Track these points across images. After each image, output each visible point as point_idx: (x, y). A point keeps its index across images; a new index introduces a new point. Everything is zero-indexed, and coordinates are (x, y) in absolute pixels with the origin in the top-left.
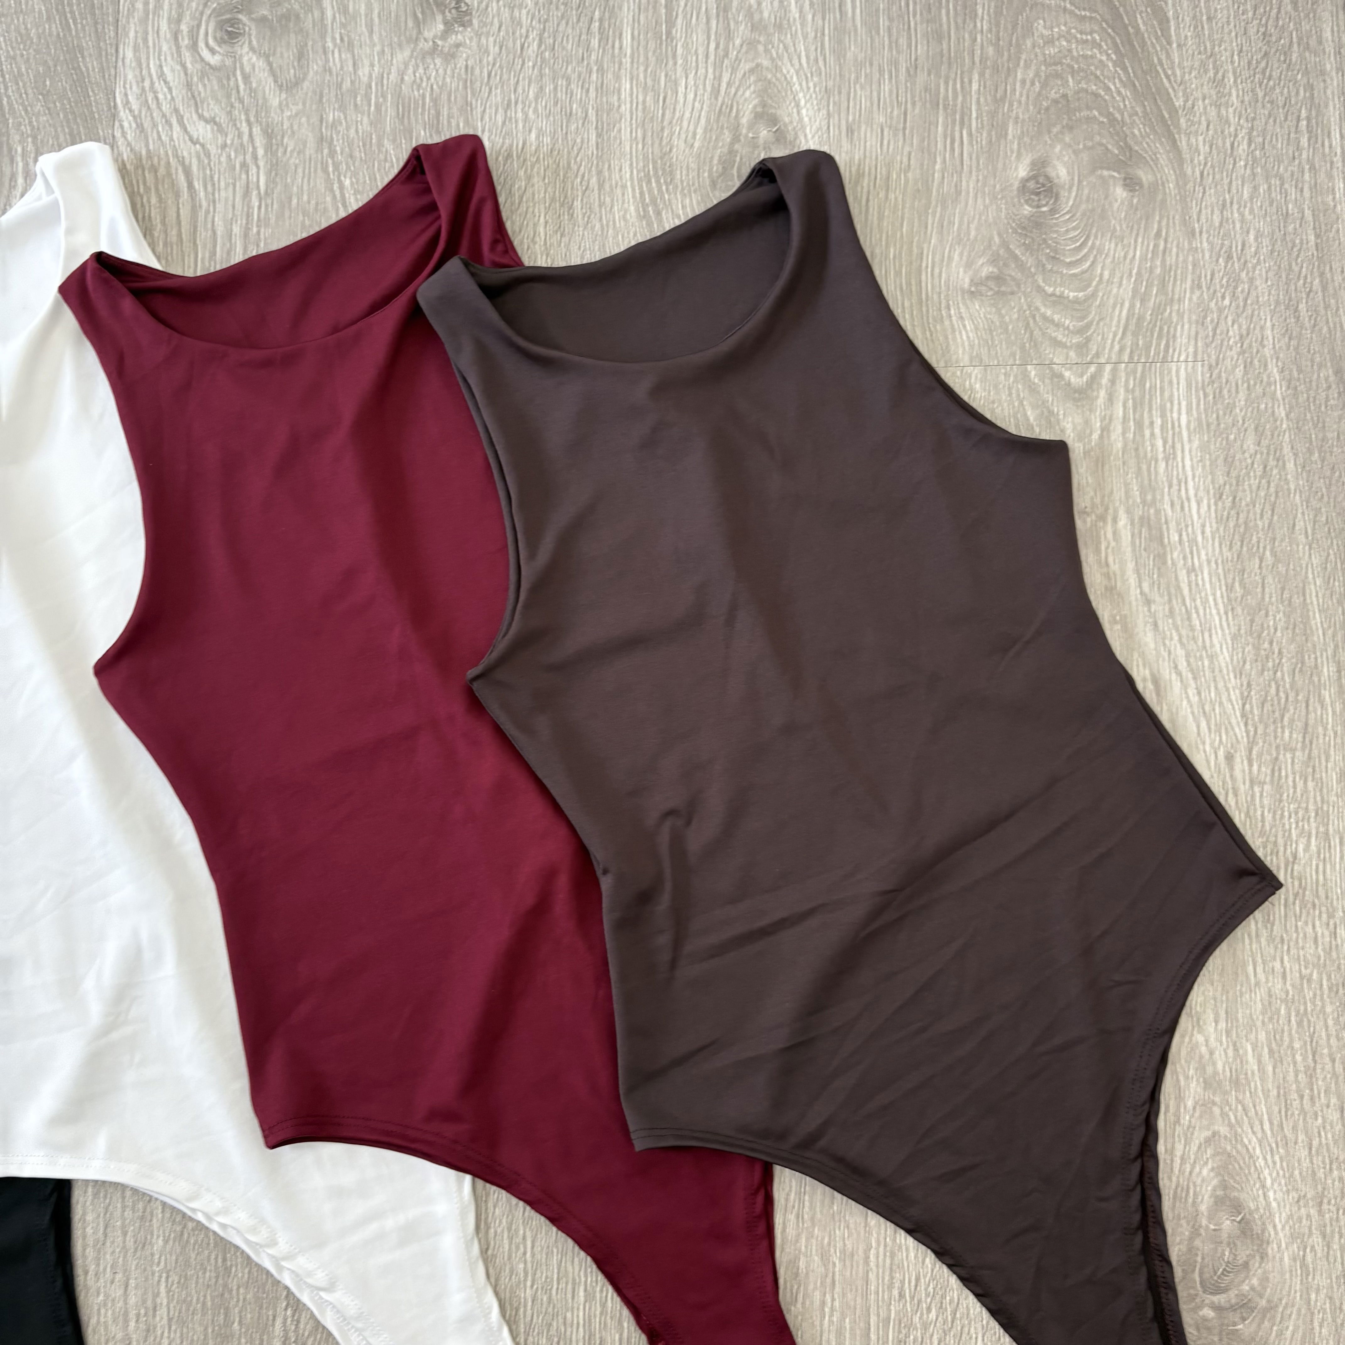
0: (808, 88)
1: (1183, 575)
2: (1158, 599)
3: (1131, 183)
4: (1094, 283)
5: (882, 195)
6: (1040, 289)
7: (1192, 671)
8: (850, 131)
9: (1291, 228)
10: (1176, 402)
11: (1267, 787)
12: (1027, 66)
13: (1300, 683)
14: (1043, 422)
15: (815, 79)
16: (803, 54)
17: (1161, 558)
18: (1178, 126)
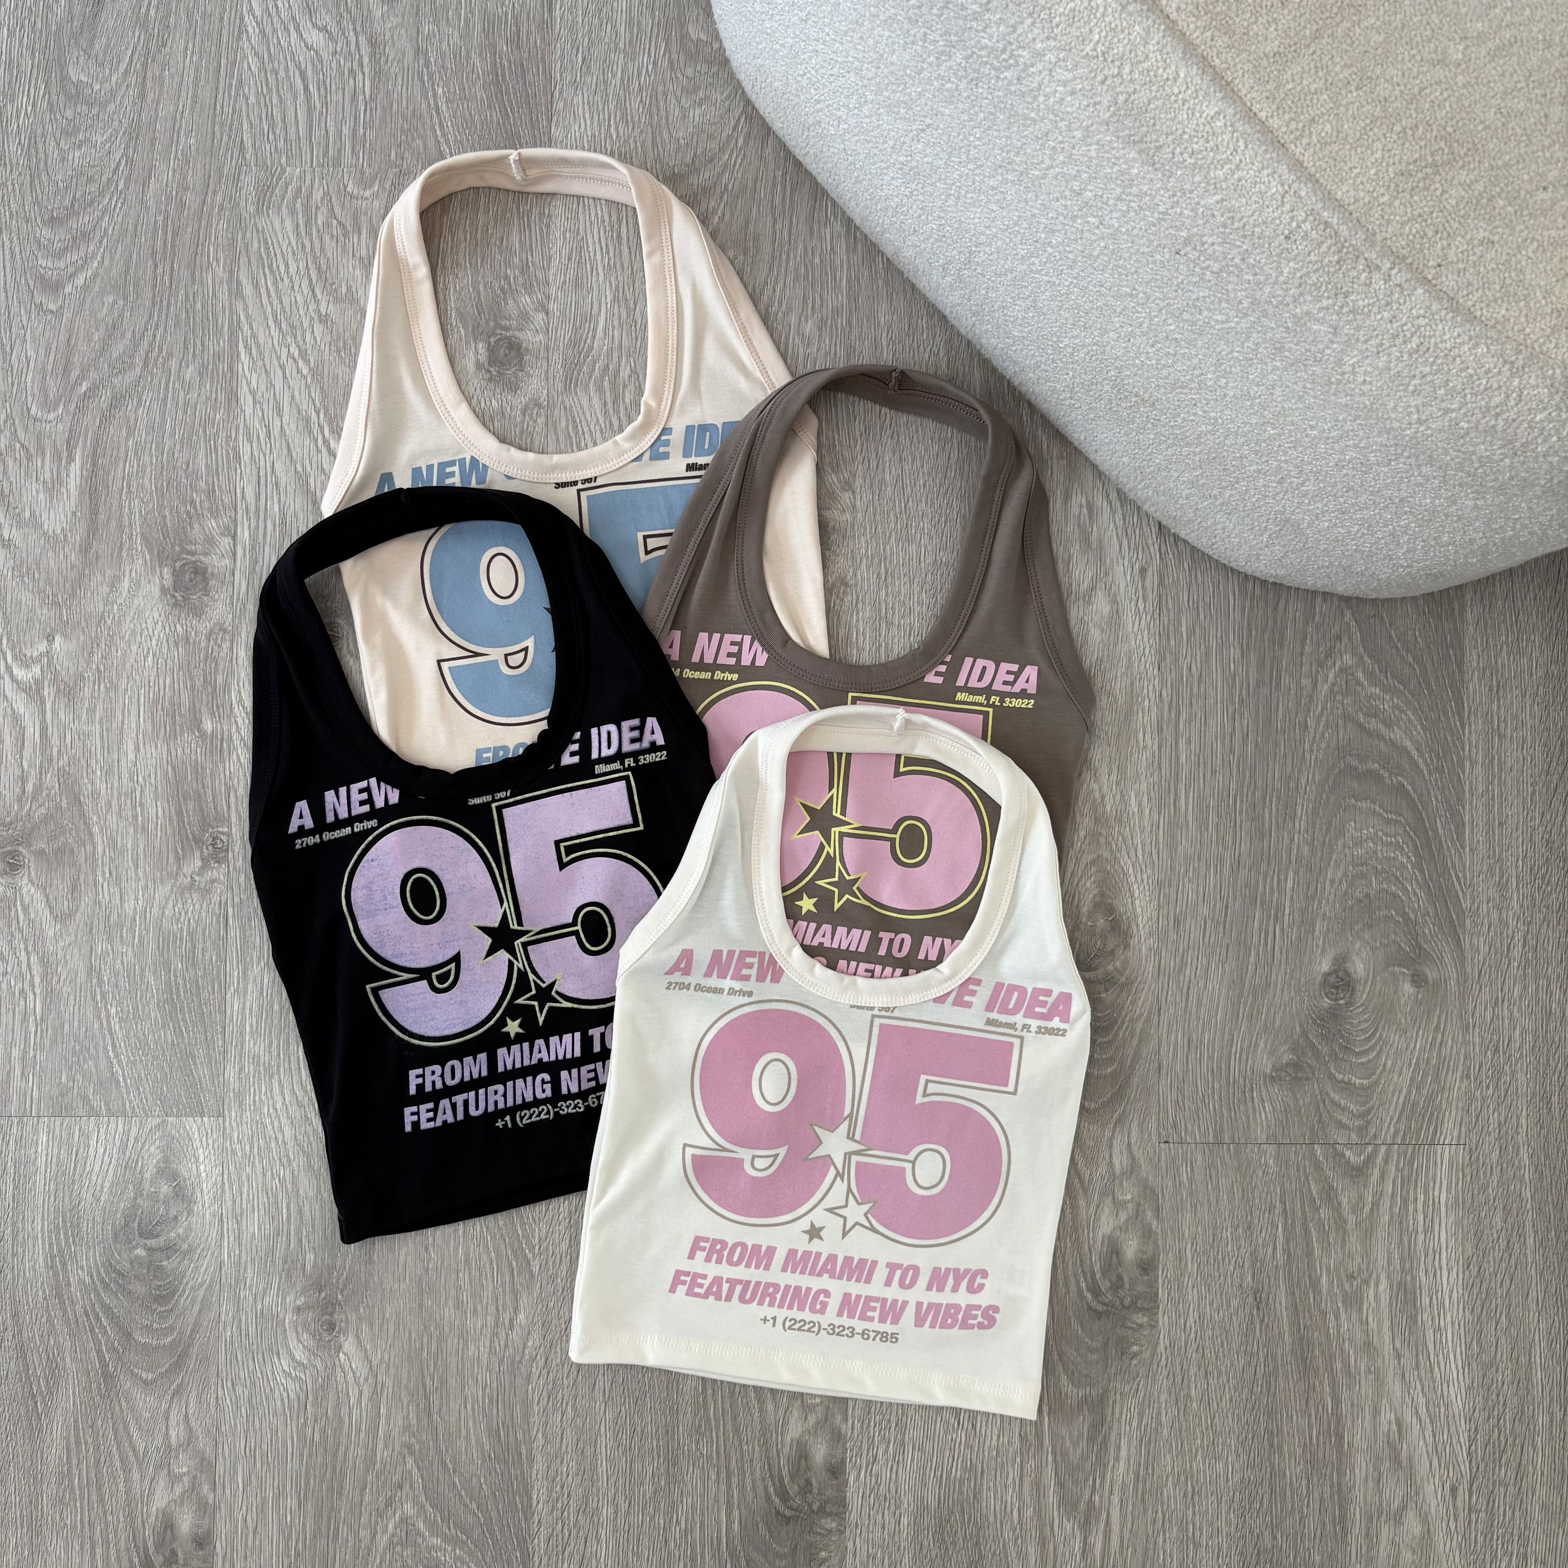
0: (1143, 880)
1: (1430, 1334)
2: (1407, 1354)
3: (1418, 980)
4: (1378, 1071)
5: (1201, 984)
6: (1331, 1077)
7: (1430, 1416)
8: (1177, 922)
9: (1552, 1026)
10: (1438, 1181)
11: (1482, 1515)
12: (1337, 866)
13: (1518, 1430)
14: (1324, 1196)
15: (1149, 871)
16: (1140, 846)
17: (1413, 1319)
18: (1463, 926)
